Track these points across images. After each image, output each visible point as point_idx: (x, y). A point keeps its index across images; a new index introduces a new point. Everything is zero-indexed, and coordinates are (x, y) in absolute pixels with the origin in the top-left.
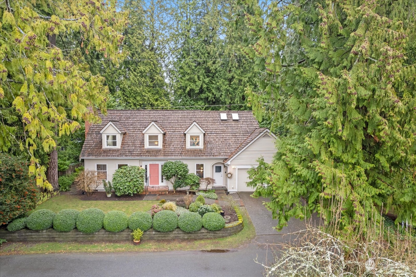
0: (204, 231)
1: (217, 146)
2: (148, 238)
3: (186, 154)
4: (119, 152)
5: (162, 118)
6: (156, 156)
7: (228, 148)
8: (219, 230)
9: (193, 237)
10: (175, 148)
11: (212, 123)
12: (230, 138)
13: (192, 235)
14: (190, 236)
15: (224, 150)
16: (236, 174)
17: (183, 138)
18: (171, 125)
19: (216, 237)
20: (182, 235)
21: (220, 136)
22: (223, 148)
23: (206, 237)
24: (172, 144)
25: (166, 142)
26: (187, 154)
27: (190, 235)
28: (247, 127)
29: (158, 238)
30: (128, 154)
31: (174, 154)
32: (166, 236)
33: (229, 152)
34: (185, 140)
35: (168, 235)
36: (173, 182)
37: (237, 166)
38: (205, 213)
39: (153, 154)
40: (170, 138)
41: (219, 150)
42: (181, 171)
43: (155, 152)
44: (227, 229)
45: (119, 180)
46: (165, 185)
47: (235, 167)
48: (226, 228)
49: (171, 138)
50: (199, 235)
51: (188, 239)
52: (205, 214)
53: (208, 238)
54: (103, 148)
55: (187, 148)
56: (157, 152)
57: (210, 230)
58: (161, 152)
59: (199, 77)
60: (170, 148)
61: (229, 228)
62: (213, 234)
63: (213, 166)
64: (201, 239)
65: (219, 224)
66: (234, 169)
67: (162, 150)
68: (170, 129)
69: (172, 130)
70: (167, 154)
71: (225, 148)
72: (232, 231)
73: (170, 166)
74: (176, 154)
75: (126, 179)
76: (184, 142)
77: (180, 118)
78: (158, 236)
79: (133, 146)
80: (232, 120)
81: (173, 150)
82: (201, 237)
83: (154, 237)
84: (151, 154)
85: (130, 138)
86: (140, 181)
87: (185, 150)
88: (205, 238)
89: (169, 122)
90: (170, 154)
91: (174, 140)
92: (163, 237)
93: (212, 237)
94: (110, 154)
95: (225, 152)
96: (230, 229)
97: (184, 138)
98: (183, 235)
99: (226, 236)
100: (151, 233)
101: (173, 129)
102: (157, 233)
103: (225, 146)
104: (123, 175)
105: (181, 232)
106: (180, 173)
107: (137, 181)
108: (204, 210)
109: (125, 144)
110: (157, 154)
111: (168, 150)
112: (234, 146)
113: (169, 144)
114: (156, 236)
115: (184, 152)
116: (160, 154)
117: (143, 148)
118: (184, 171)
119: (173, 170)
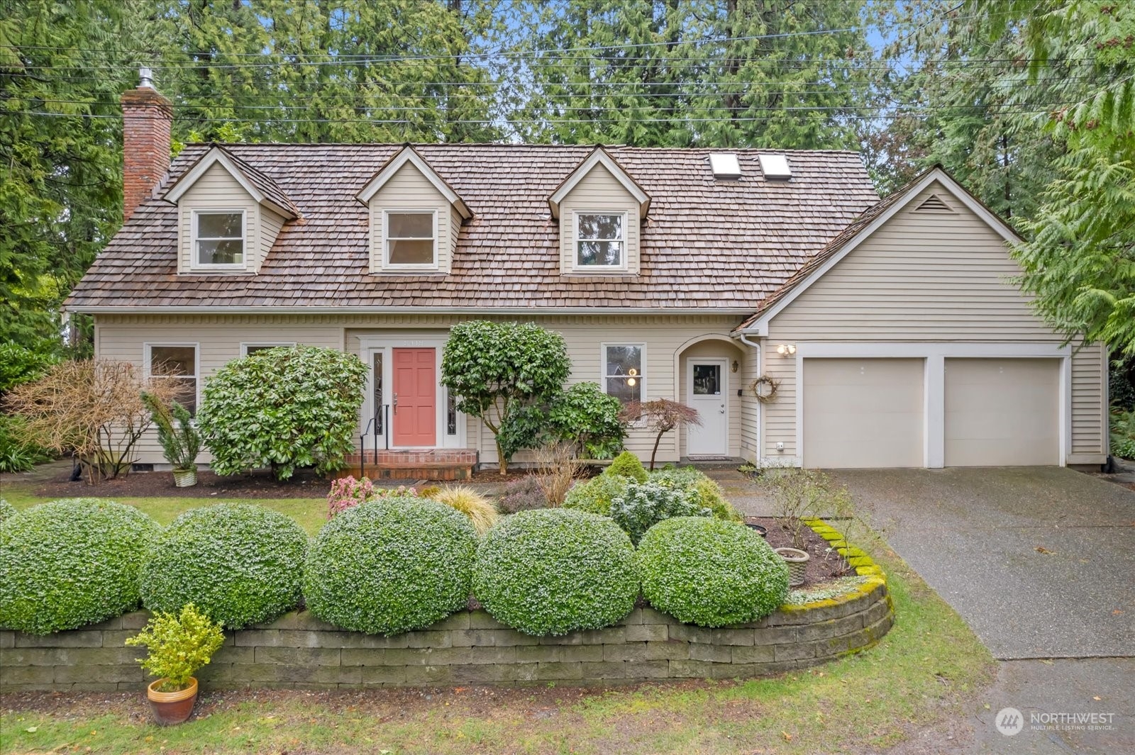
0: (647, 634)
1: (703, 265)
2: (275, 677)
3: (557, 295)
4: (251, 286)
5: (461, 170)
6: (417, 302)
7: (754, 273)
8: (747, 626)
9: (578, 672)
10: (510, 273)
11: (678, 188)
12: (757, 239)
13: (567, 658)
14: (557, 666)
15: (736, 280)
16: (795, 383)
17: (546, 237)
18: (500, 193)
19: (730, 670)
20: (499, 658)
21: (712, 231)
22: (731, 273)
23: (664, 673)
24: (498, 258)
25: (470, 250)
26: (564, 295)
27: (554, 656)
28: (828, 203)
29: (342, 677)
30: (288, 294)
31: (503, 295)
32: (395, 662)
33: (757, 287)
34: (556, 245)
35: (411, 659)
36: (497, 424)
37: (800, 346)
38: (655, 520)
39: (407, 294)
40: (490, 236)
41: (713, 280)
42: (530, 361)
43: (416, 286)
44: (802, 620)
45: (224, 398)
46: (464, 446)
47: (792, 350)
48: (793, 614)
49: (496, 237)
50: (617, 658)
51: (541, 684)
52: (653, 528)
53: (674, 680)
54: (180, 270)
55: (562, 271)
56: (425, 286)
57: (691, 625)
58: (441, 286)
59: (620, 104)
60: (488, 272)
61: (814, 610)
62: (708, 656)
63: (683, 356)
64: (632, 686)
65: (756, 580)
66: (785, 357)
67: (451, 279)
68: (491, 204)
69: (501, 210)
70: (470, 295)
71: (738, 273)
72: (837, 632)
73: (477, 336)
74: (512, 295)
75: (261, 395)
76: (553, 251)
77: (537, 171)
78: (336, 660)
79: (320, 263)
80: (761, 179)
81: (499, 280)
82: (631, 674)
83: (312, 671)
84: (396, 294)
85: (313, 236)
86: (332, 404)
87: (557, 280)
88: (657, 682)
89: (491, 181)
90: (484, 295)
91: (508, 243)
92: (374, 668)
93: (702, 671)
94: (205, 294)
95: (739, 287)
96: (819, 617)
97: (552, 237)
98: (511, 657)
99: (798, 668)
100: (295, 642)
101: (505, 204)
102: (334, 642)
103: (740, 266)
104: (246, 377)
105: (493, 639)
106: (527, 367)
107: (318, 403)
108: (650, 503)
109: (280, 256)
110: (426, 294)
111: (474, 279)
112: (781, 267)
113: (484, 257)
114: (324, 661)
115: (552, 288)
116: (436, 294)
117: (364, 272)
118: (547, 362)
119: (492, 353)
